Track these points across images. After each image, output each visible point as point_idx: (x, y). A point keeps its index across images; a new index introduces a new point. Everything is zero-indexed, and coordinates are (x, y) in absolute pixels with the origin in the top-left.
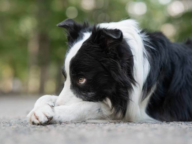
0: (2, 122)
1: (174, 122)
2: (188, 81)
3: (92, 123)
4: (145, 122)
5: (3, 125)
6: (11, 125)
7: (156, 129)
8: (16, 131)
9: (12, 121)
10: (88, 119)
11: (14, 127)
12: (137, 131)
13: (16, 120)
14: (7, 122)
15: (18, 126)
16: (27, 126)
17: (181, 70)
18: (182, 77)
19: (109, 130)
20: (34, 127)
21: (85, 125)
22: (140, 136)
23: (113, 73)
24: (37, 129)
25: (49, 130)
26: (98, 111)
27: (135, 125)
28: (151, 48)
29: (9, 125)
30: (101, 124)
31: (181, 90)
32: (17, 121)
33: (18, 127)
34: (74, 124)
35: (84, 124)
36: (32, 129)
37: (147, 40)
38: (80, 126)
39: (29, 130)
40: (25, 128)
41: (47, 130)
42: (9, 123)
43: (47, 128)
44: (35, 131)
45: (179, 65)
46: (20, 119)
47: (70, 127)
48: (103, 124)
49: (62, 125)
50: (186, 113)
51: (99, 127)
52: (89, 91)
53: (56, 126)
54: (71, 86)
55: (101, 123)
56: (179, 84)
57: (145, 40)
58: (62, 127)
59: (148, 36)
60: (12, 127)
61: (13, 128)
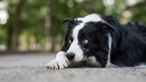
0: (30, 67)
1: (124, 67)
2: (130, 44)
5: (30, 69)
6: (34, 69)
7: (112, 71)
8: (37, 72)
9: (35, 67)
11: (36, 70)
12: (102, 72)
13: (37, 67)
17: (126, 37)
18: (126, 42)
19: (87, 71)
22: (103, 74)
24: (48, 71)
29: (33, 69)
31: (126, 49)
33: (38, 70)
39: (44, 72)
40: (42, 70)
41: (54, 71)
42: (33, 68)
45: (124, 35)
46: (39, 66)
47: (66, 70)
50: (130, 62)
56: (125, 45)
60: (35, 70)
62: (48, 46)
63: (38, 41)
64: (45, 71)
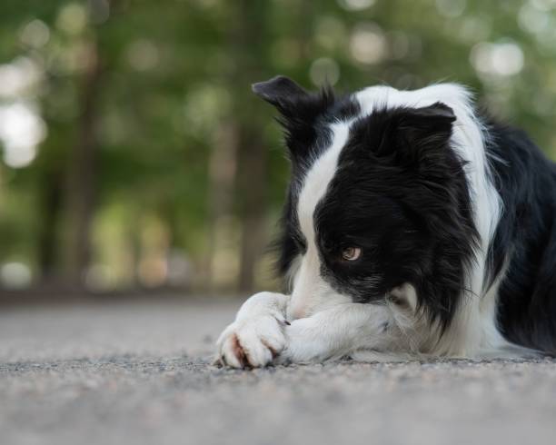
0: (142, 361)
4: (499, 360)
5: (143, 369)
6: (162, 370)
7: (518, 374)
8: (175, 382)
9: (166, 359)
10: (359, 350)
11: (172, 373)
12: (472, 379)
13: (175, 358)
14: (152, 361)
15: (182, 371)
16: (202, 372)
19: (403, 379)
20: (221, 374)
21: (345, 367)
22: (475, 390)
24: (227, 377)
25: (257, 380)
26: (382, 329)
27: (472, 366)
29: (157, 370)
30: (387, 365)
32: (179, 360)
33: (180, 374)
34: (320, 365)
35: (344, 364)
36: (214, 379)
38: (333, 371)
39: (208, 381)
40: (198, 375)
41: (251, 379)
42: (159, 364)
43: (253, 375)
44: (221, 382)
46: (185, 356)
47: (307, 373)
48: (391, 365)
49: (289, 369)
51: (380, 371)
53: (275, 371)
55: (388, 363)
58: (290, 372)
60: (165, 373)
61: (167, 376)
62: (224, 263)
63: (176, 243)
64: (212, 377)
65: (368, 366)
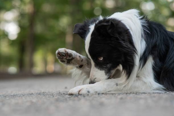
3: (111, 94)
5: (48, 96)
6: (53, 97)
7: (155, 97)
8: (57, 100)
9: (54, 94)
11: (56, 98)
12: (141, 98)
14: (51, 94)
19: (121, 98)
22: (142, 102)
23: (120, 48)
24: (71, 99)
25: (80, 99)
27: (141, 94)
28: (147, 32)
29: (52, 96)
30: (117, 95)
32: (58, 94)
33: (58, 98)
34: (98, 95)
36: (68, 99)
37: (146, 25)
39: (66, 99)
40: (63, 98)
41: (78, 99)
46: (60, 93)
47: (94, 97)
52: (108, 64)
54: (95, 65)
55: (117, 94)
57: (144, 25)
59: (147, 22)
65: (111, 95)
